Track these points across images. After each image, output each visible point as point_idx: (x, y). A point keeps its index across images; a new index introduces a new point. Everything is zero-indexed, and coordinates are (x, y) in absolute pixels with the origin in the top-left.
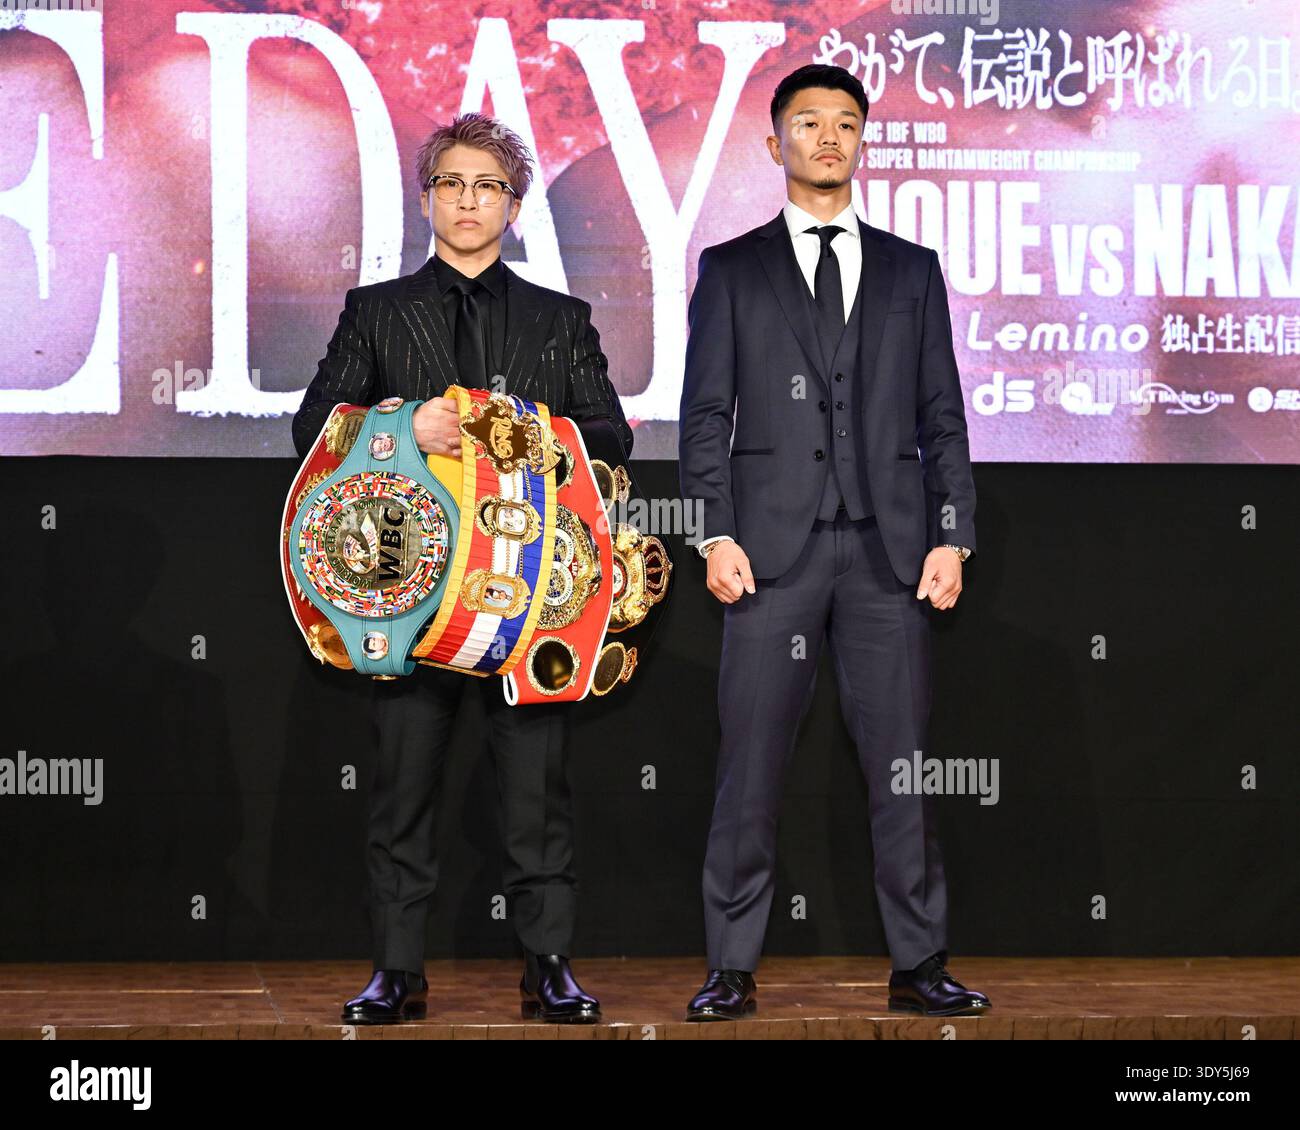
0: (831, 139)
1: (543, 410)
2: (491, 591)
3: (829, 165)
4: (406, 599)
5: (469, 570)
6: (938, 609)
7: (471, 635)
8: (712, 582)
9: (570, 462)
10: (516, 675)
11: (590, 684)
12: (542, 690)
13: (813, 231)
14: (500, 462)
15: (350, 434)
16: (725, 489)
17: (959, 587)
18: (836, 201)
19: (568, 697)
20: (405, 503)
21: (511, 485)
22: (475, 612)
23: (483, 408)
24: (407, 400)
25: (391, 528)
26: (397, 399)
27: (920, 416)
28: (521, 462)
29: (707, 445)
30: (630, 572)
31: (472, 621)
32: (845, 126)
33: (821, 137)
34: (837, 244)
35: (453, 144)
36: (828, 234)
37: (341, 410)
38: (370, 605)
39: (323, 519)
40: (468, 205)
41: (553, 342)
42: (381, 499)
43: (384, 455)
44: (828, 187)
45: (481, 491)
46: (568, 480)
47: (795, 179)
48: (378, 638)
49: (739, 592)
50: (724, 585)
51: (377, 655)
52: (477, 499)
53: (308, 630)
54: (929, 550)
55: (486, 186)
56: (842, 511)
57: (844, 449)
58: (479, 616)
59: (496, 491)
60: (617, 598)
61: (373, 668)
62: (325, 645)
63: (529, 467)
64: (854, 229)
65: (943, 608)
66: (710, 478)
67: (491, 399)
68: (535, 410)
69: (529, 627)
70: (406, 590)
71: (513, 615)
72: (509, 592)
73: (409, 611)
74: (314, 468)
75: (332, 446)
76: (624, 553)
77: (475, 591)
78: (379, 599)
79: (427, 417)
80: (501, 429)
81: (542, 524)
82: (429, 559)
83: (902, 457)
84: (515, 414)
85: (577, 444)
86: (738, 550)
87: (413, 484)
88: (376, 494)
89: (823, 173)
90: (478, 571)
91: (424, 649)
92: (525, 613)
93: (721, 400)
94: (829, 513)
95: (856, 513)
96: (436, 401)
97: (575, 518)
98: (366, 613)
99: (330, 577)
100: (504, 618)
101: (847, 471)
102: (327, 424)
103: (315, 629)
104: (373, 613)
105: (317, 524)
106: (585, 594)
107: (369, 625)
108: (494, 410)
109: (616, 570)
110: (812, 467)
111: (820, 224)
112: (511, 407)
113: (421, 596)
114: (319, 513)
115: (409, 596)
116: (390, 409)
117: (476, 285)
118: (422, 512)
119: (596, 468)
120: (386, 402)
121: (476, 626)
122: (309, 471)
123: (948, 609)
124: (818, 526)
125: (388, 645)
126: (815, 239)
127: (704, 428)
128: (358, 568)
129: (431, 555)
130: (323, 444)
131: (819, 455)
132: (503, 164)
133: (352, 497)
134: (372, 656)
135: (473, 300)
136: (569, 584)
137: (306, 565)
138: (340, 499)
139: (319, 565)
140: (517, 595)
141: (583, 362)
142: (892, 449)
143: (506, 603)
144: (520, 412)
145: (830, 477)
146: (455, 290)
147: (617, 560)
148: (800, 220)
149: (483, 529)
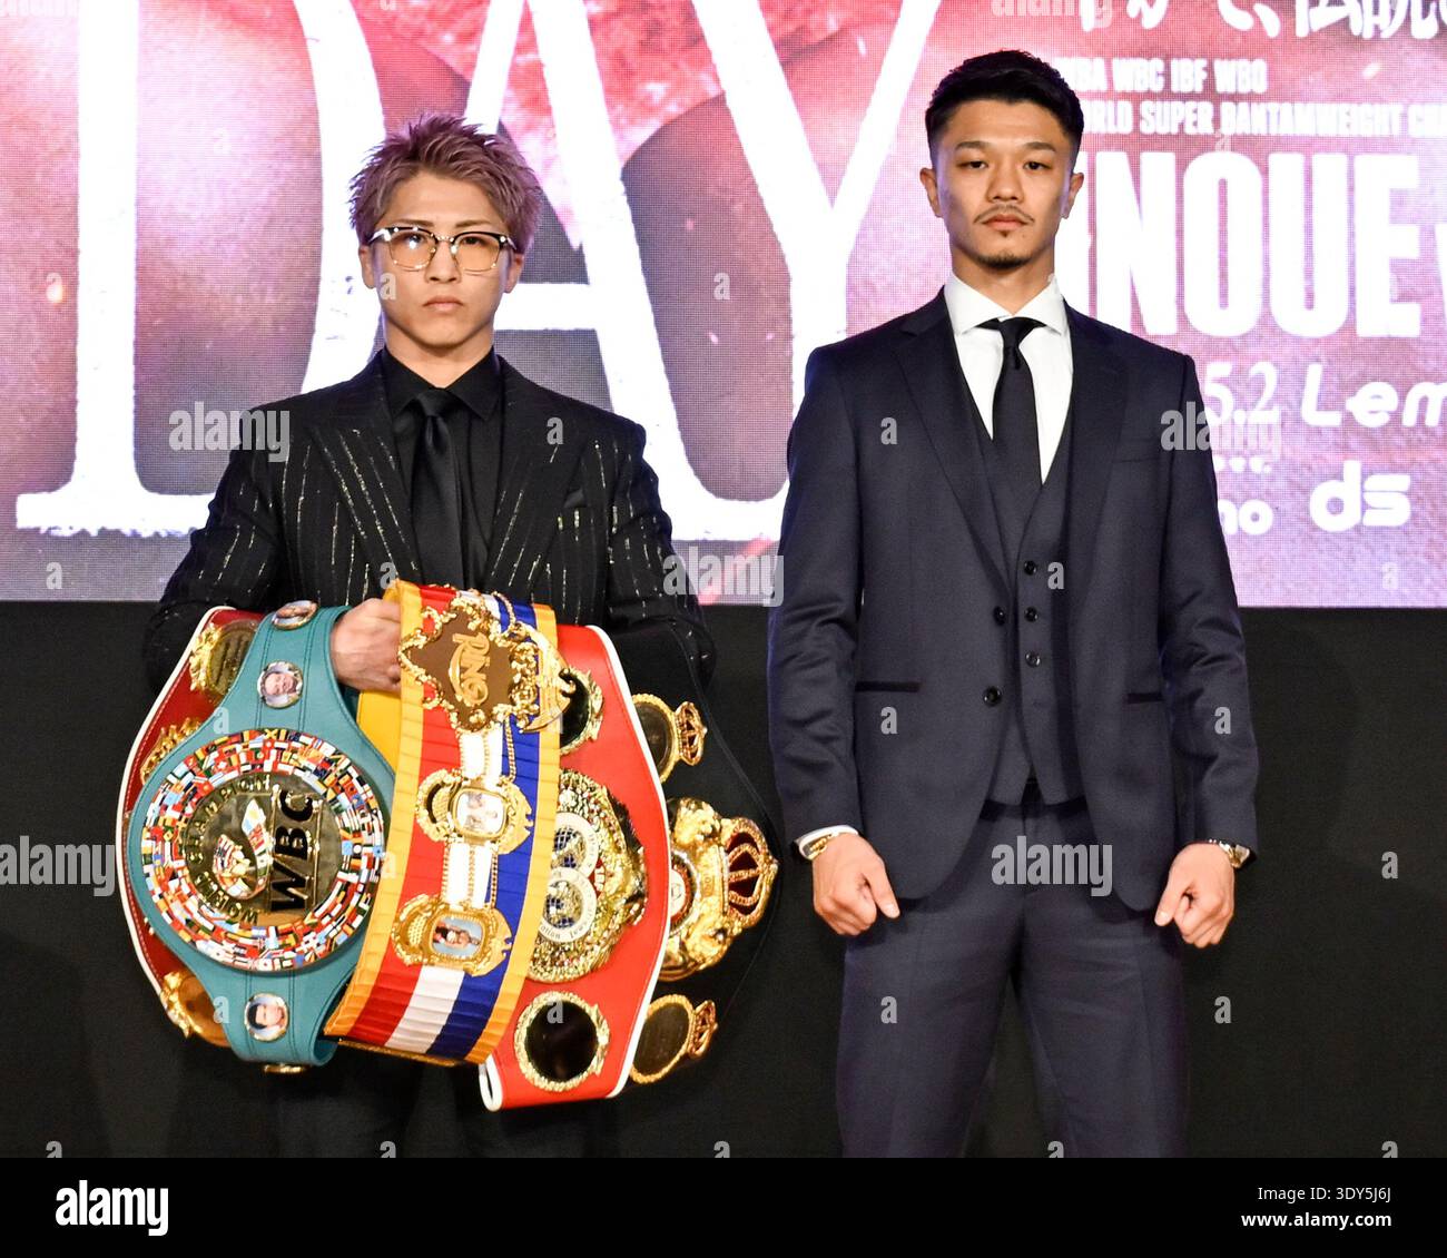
0: (1007, 191)
1: (545, 616)
2: (443, 932)
3: (1005, 234)
4: (314, 944)
5: (407, 895)
6: (1193, 946)
7: (414, 1002)
8: (823, 902)
9: (595, 702)
10: (498, 1063)
11: (628, 1068)
12: (543, 1083)
13: (992, 325)
14: (464, 713)
15: (229, 661)
16: (843, 747)
17: (1227, 911)
18: (1026, 282)
19: (592, 1092)
20: (312, 780)
21: (482, 751)
22: (417, 967)
23: (439, 620)
24: (324, 603)
25: (291, 826)
26: (307, 605)
27: (1165, 628)
28: (502, 710)
29: (810, 673)
30: (698, 878)
31: (414, 981)
32: (1034, 166)
33: (991, 186)
34: (1030, 346)
35: (414, 172)
36: (1016, 330)
37: (217, 620)
38: (255, 952)
39: (181, 807)
40: (444, 273)
41: (578, 496)
42: (277, 775)
43: (283, 700)
44: (1002, 266)
45: (428, 764)
46: (592, 730)
47: (962, 249)
48: (272, 1006)
49: (869, 914)
50: (845, 908)
51: (271, 1033)
52: (422, 778)
53: (162, 983)
54: (1178, 847)
55: (471, 241)
56: (1032, 789)
57: (1037, 685)
58: (426, 972)
59: (453, 763)
60: (677, 921)
61: (266, 1053)
62: (190, 1006)
63: (513, 719)
64: (1058, 321)
65: (1201, 943)
66: (818, 728)
67: (456, 602)
68: (530, 618)
69: (511, 988)
70: (317, 927)
71: (483, 969)
72: (475, 933)
73: (321, 963)
74: (170, 717)
75: (199, 680)
76: (692, 849)
77: (415, 934)
78: (272, 942)
79: (355, 632)
80: (469, 656)
81: (531, 817)
82: (352, 878)
83: (1134, 697)
84: (495, 628)
85: (609, 671)
86: (863, 849)
87: (327, 751)
88: (268, 767)
89: (995, 246)
90: (423, 899)
91: (342, 1022)
92: (503, 966)
93: (837, 599)
94: (1012, 791)
95: (1053, 792)
96: (372, 605)
97: (602, 793)
98: (249, 963)
99: (192, 903)
100: (467, 976)
101: (1040, 722)
102: (193, 645)
103: (173, 980)
104: (263, 964)
105: (171, 814)
106: (618, 919)
107: (257, 982)
108: (460, 622)
109: (675, 879)
110: (983, 718)
111: (1004, 315)
112: (488, 616)
113: (341, 939)
114: (174, 797)
115: (321, 938)
116: (295, 622)
117: (450, 399)
118: (343, 798)
119: (643, 710)
120: (288, 609)
121: (419, 990)
122: (164, 720)
123: (1210, 946)
124: (991, 811)
125: (287, 1016)
126: (995, 338)
127: (809, 645)
128: (239, 890)
129: (357, 871)
130: (186, 678)
131: (993, 696)
132: (495, 200)
133: (230, 768)
134: (258, 1036)
135: (443, 427)
136: (590, 902)
137: (152, 883)
138: (209, 773)
139: (173, 884)
140: (488, 937)
141: (628, 526)
142: (1115, 687)
143: (471, 950)
144: (504, 623)
145: (1014, 734)
146: (415, 408)
147: (677, 861)
148: (971, 308)
149: (428, 828)
